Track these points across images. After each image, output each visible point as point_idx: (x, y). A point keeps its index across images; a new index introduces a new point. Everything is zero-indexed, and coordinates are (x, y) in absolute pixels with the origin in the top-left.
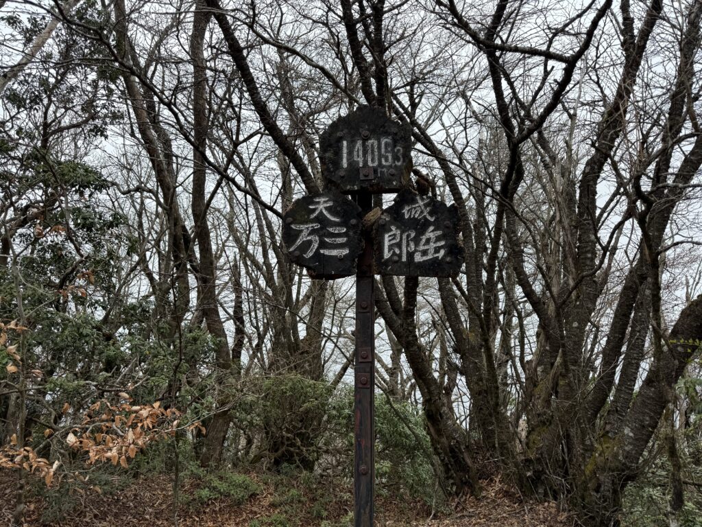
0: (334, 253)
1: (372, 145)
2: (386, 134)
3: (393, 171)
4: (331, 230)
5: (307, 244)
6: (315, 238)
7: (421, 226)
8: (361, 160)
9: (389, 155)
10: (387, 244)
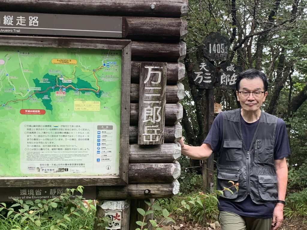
0: (207, 82)
1: (219, 46)
2: (223, 42)
4: (206, 74)
5: (199, 79)
6: (202, 77)
7: (231, 73)
8: (215, 51)
9: (223, 50)
10: (222, 79)
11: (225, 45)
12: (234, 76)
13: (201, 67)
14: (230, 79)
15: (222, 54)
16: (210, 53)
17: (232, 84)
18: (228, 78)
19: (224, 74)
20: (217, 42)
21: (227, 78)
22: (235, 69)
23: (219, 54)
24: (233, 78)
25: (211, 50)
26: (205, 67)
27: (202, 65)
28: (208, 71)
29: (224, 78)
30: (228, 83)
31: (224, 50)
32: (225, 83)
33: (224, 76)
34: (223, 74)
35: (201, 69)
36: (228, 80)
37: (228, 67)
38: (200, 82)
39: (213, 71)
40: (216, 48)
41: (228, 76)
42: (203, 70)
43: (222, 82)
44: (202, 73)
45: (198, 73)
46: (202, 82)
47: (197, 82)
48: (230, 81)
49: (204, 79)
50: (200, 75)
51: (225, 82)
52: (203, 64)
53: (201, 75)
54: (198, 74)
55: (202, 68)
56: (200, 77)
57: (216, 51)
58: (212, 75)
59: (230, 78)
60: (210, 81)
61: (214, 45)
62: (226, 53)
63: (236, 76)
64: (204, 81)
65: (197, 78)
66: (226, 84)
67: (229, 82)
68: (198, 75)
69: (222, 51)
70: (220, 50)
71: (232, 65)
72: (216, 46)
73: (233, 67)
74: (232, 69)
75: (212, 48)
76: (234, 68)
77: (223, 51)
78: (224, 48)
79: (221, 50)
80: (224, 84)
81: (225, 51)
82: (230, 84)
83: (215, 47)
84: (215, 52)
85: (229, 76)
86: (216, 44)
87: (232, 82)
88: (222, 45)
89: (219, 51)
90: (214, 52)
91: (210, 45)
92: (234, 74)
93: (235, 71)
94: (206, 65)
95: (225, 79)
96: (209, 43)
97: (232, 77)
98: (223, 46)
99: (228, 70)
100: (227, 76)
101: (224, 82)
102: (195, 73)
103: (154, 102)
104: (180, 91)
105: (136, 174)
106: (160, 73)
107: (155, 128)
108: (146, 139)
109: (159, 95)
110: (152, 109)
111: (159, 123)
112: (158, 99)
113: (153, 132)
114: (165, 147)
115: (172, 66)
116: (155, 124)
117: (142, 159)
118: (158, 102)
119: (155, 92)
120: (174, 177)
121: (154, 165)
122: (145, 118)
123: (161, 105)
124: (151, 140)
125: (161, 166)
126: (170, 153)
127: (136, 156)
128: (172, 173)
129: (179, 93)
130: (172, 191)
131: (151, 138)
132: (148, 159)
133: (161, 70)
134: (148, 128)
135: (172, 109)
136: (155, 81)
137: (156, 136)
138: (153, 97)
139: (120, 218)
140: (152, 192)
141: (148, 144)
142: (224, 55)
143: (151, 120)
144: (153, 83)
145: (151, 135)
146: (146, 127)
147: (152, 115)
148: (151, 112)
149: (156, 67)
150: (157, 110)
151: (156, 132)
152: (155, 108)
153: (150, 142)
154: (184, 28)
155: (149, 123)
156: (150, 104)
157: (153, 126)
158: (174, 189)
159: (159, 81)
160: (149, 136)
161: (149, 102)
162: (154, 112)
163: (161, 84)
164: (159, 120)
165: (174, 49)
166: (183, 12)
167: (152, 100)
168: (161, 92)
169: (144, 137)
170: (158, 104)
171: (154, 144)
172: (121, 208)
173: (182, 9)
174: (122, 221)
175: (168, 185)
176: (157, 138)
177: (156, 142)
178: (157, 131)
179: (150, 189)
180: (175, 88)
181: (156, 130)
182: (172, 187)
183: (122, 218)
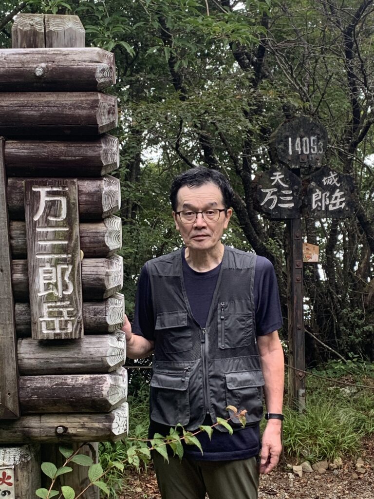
0: (286, 206)
1: (306, 141)
2: (314, 134)
4: (284, 192)
5: (271, 201)
6: (275, 197)
7: (332, 189)
8: (299, 150)
9: (316, 147)
10: (314, 200)
11: (318, 139)
12: (338, 193)
13: (274, 180)
14: (330, 200)
15: (313, 156)
16: (291, 153)
17: (335, 208)
18: (325, 198)
19: (317, 190)
20: (303, 134)
21: (323, 199)
22: (338, 182)
23: (308, 156)
24: (336, 198)
25: (292, 150)
26: (280, 179)
27: (276, 176)
28: (287, 186)
29: (318, 199)
30: (327, 207)
31: (316, 149)
32: (321, 207)
33: (318, 195)
34: (316, 192)
35: (273, 184)
36: (325, 201)
37: (325, 179)
38: (272, 207)
39: (296, 187)
40: (302, 146)
41: (326, 195)
42: (278, 186)
43: (314, 206)
44: (276, 190)
45: (268, 191)
46: (277, 207)
47: (266, 206)
48: (330, 204)
49: (279, 201)
50: (271, 195)
51: (320, 204)
52: (278, 174)
53: (273, 194)
54: (267, 193)
55: (276, 181)
56: (272, 197)
57: (302, 151)
58: (295, 194)
59: (330, 198)
60: (292, 205)
61: (298, 140)
62: (321, 152)
63: (342, 193)
64: (279, 205)
65: (266, 200)
66: (323, 209)
67: (328, 205)
68: (269, 194)
69: (312, 150)
70: (308, 149)
71: (333, 174)
72: (301, 141)
73: (335, 177)
74: (333, 181)
75: (293, 145)
76: (337, 179)
77: (314, 150)
78: (317, 144)
79: (310, 148)
80: (319, 209)
81: (319, 149)
82: (331, 208)
83: (299, 143)
84: (300, 153)
85: (328, 194)
86: (301, 138)
87: (334, 205)
88: (312, 138)
89: (306, 150)
90: (298, 152)
91: (290, 139)
92: (338, 190)
93: (338, 185)
94: (282, 176)
95: (321, 200)
96: (287, 137)
97: (334, 196)
98: (314, 140)
99: (325, 184)
100: (324, 195)
101: (318, 205)
102: (262, 190)
103: (56, 256)
104: (110, 233)
105: (35, 397)
106: (64, 200)
107: (63, 307)
108: (47, 329)
109: (66, 242)
110: (54, 269)
111: (70, 297)
112: (64, 249)
113: (60, 314)
114: (90, 343)
115: (88, 186)
116: (63, 299)
117: (45, 366)
118: (65, 256)
119: (56, 236)
120: (110, 402)
121: (70, 379)
122: (42, 288)
123: (72, 262)
124: (58, 331)
125: (83, 379)
126: (99, 355)
127: (33, 362)
128: (104, 393)
129: (110, 236)
130: (110, 429)
131: (57, 326)
132: (56, 366)
133: (64, 194)
134: (49, 307)
135: (95, 269)
136: (55, 216)
137: (66, 321)
138: (54, 247)
139: (12, 481)
140: (71, 431)
141: (52, 337)
142: (316, 157)
143: (55, 291)
144: (51, 219)
145: (57, 321)
146: (45, 306)
147: (55, 281)
148: (54, 275)
149: (55, 189)
150: (63, 271)
151: (65, 314)
152: (59, 267)
153: (55, 335)
154: (106, 112)
155: (50, 298)
156: (50, 261)
157: (59, 304)
158: (114, 425)
159: (64, 215)
160: (53, 322)
161: (47, 257)
162: (59, 275)
163: (69, 222)
164: (70, 292)
165: (90, 153)
166: (102, 80)
167: (53, 253)
168: (69, 236)
169: (44, 325)
170: (64, 261)
171: (63, 337)
172: (12, 463)
173: (98, 75)
174: (16, 486)
175: (101, 417)
176: (69, 326)
177: (66, 334)
178: (68, 313)
179: (66, 425)
180: (100, 227)
181: (65, 311)
182: (111, 420)
183: (16, 480)
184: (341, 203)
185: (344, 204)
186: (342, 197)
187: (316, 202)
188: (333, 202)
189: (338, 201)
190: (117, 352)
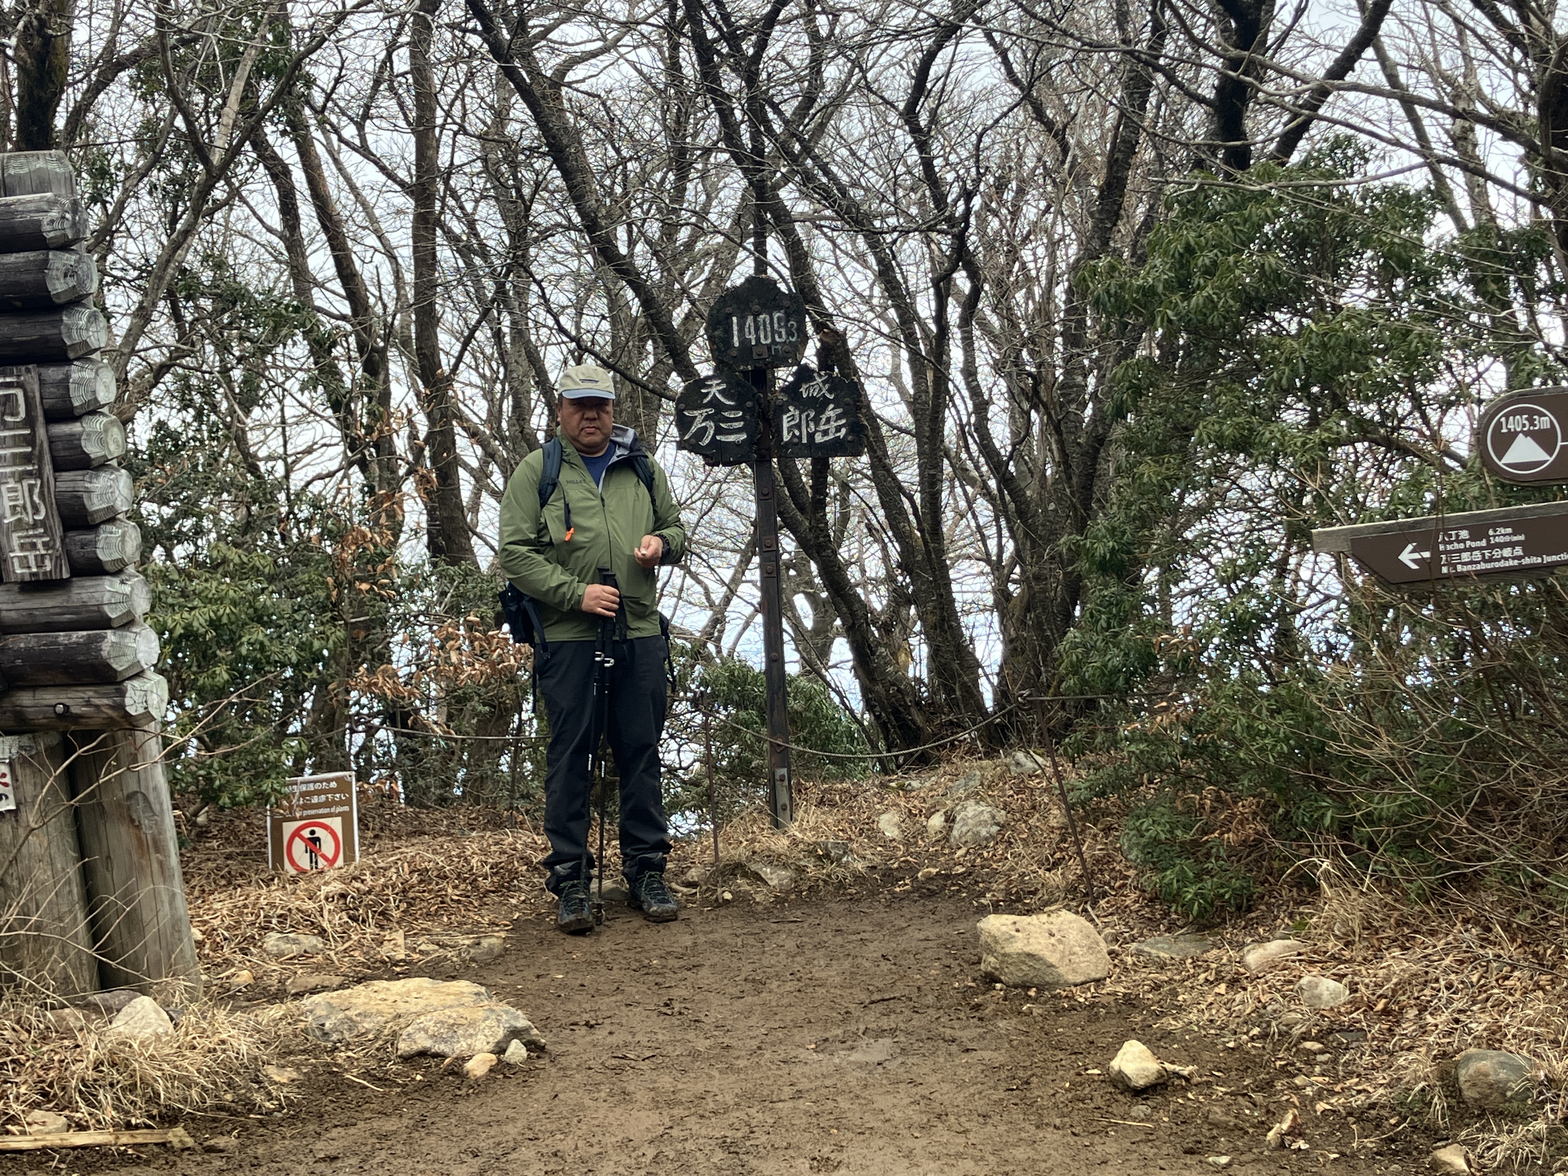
0: (732, 438)
1: (764, 321)
2: (778, 308)
3: (786, 348)
4: (726, 414)
5: (703, 431)
6: (711, 424)
7: (820, 405)
8: (753, 337)
9: (783, 331)
10: (785, 425)
11: (788, 316)
12: (831, 412)
13: (707, 394)
14: (817, 425)
15: (779, 346)
16: (737, 344)
17: (826, 438)
18: (807, 422)
19: (791, 408)
20: (756, 308)
21: (804, 423)
22: (830, 391)
23: (769, 347)
24: (828, 420)
25: (739, 338)
26: (720, 391)
27: (710, 386)
28: (732, 403)
29: (793, 423)
30: (811, 436)
31: (783, 333)
32: (800, 437)
33: (793, 416)
34: (788, 411)
35: (706, 400)
36: (808, 426)
37: (805, 386)
38: (706, 441)
39: (749, 404)
40: (757, 329)
41: (808, 416)
42: (715, 403)
43: (786, 437)
44: (711, 411)
45: (696, 413)
46: (713, 440)
47: (693, 441)
48: (816, 431)
49: (719, 431)
50: (704, 421)
51: (797, 433)
52: (715, 382)
53: (707, 418)
54: (696, 417)
55: (711, 396)
56: (704, 424)
57: (758, 339)
58: (747, 417)
59: (817, 420)
60: (744, 436)
61: (750, 320)
62: (793, 340)
63: (839, 411)
64: (718, 438)
65: (693, 429)
66: (805, 441)
67: (814, 433)
68: (699, 419)
69: (777, 336)
70: (769, 334)
71: (820, 376)
72: (755, 321)
73: (824, 383)
74: (820, 390)
75: (741, 330)
76: (827, 386)
77: (780, 336)
78: (786, 326)
79: (773, 332)
80: (796, 441)
81: (790, 334)
82: (819, 439)
83: (752, 324)
84: (753, 343)
85: (812, 415)
86: (756, 315)
87: (825, 433)
88: (776, 315)
89: (766, 338)
90: (750, 340)
91: (735, 319)
92: (831, 406)
93: (831, 397)
94: (724, 386)
95: (798, 426)
96: (729, 316)
97: (824, 418)
98: (779, 318)
99: (805, 395)
100: (804, 416)
101: (794, 434)
102: (686, 413)
103: (20, 469)
104: (88, 435)
105: (19, 662)
106: (20, 393)
107: (36, 536)
108: (22, 567)
109: (29, 449)
110: (18, 486)
111: (43, 524)
112: (26, 459)
113: (34, 546)
114: (83, 587)
115: (53, 373)
116: (35, 525)
117: (29, 621)
118: (30, 468)
119: (18, 441)
120: (114, 666)
121: (62, 637)
122: (8, 512)
123: (39, 474)
124: (34, 570)
125: (78, 636)
126: (94, 602)
127: (13, 614)
128: (104, 654)
129: (88, 440)
130: (121, 707)
131: (32, 562)
132: (44, 620)
133: (20, 385)
134: (20, 538)
135: (71, 484)
136: (12, 415)
137: (43, 556)
138: (14, 455)
139: (8, 780)
140: (75, 710)
141: (27, 578)
143: (24, 516)
144: (8, 419)
145: (31, 556)
146: (15, 536)
147: (21, 502)
148: (20, 493)
149: (8, 380)
150: (31, 488)
151: (40, 546)
152: (25, 483)
153: (33, 574)
154: (60, 274)
155: (19, 525)
156: (13, 474)
157: (31, 533)
158: (128, 701)
159: (23, 415)
160: (26, 557)
161: (8, 470)
162: (27, 494)
163: (29, 422)
164: (40, 517)
165: (49, 331)
166: (52, 234)
167: (15, 464)
168: (30, 440)
169: (16, 561)
170: (30, 474)
171: (41, 577)
172: (7, 755)
173: (46, 227)
174: (15, 789)
175: (111, 689)
176: (47, 562)
177: (45, 573)
178: (45, 544)
179: (68, 702)
180: (76, 427)
181: (39, 542)
182: (122, 694)
183: (15, 778)
184: (838, 429)
185: (844, 431)
186: (839, 417)
187: (790, 429)
188: (822, 428)
189: (834, 424)
190: (119, 598)
